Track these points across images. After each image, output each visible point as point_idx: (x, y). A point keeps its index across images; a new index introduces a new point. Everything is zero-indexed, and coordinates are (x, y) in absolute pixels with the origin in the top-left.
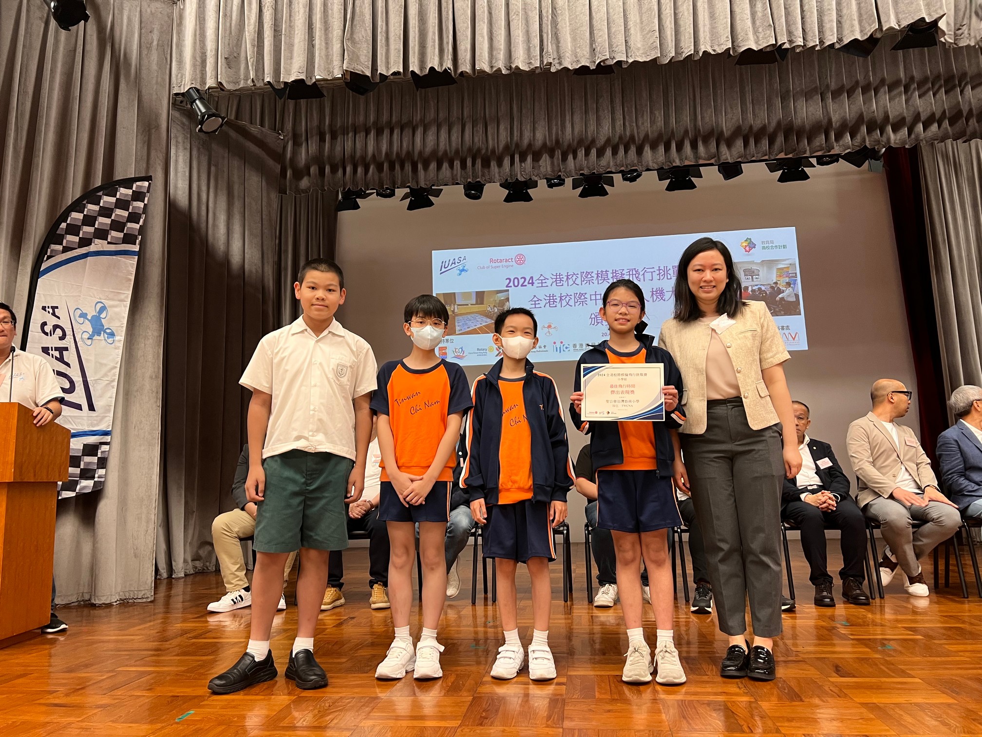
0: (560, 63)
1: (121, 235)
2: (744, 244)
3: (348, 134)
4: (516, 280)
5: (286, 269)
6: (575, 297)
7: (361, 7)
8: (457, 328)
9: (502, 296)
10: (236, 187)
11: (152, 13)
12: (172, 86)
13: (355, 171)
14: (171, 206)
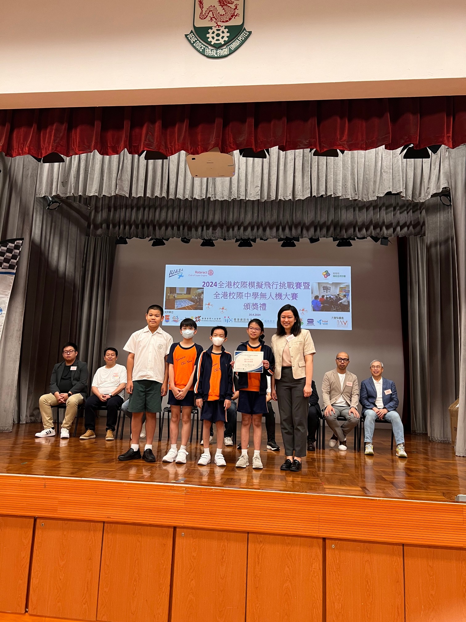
0: (215, 197)
1: (8, 265)
2: (324, 274)
3: (122, 209)
4: (208, 283)
5: (88, 271)
6: (237, 294)
7: (126, 164)
8: (176, 306)
9: (200, 291)
10: (64, 233)
11: (29, 161)
12: (36, 193)
13: (125, 228)
14: (32, 243)
